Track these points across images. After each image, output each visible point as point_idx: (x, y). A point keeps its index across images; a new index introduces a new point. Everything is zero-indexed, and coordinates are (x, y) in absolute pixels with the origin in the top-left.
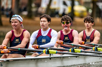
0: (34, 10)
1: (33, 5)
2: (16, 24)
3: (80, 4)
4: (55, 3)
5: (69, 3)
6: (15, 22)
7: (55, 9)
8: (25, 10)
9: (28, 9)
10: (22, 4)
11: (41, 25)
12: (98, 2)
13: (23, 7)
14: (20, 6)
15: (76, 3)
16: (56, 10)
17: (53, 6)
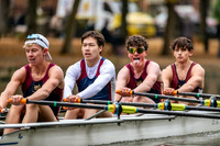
0: (41, 21)
1: (40, 12)
2: (35, 54)
3: (141, 9)
4: (86, 7)
5: (116, 7)
6: (33, 50)
7: (86, 21)
8: (21, 22)
9: (28, 19)
10: (16, 9)
11: (84, 52)
12: (178, 4)
13: (18, 16)
14: (11, 13)
15: (132, 7)
16: (90, 23)
17: (81, 15)
